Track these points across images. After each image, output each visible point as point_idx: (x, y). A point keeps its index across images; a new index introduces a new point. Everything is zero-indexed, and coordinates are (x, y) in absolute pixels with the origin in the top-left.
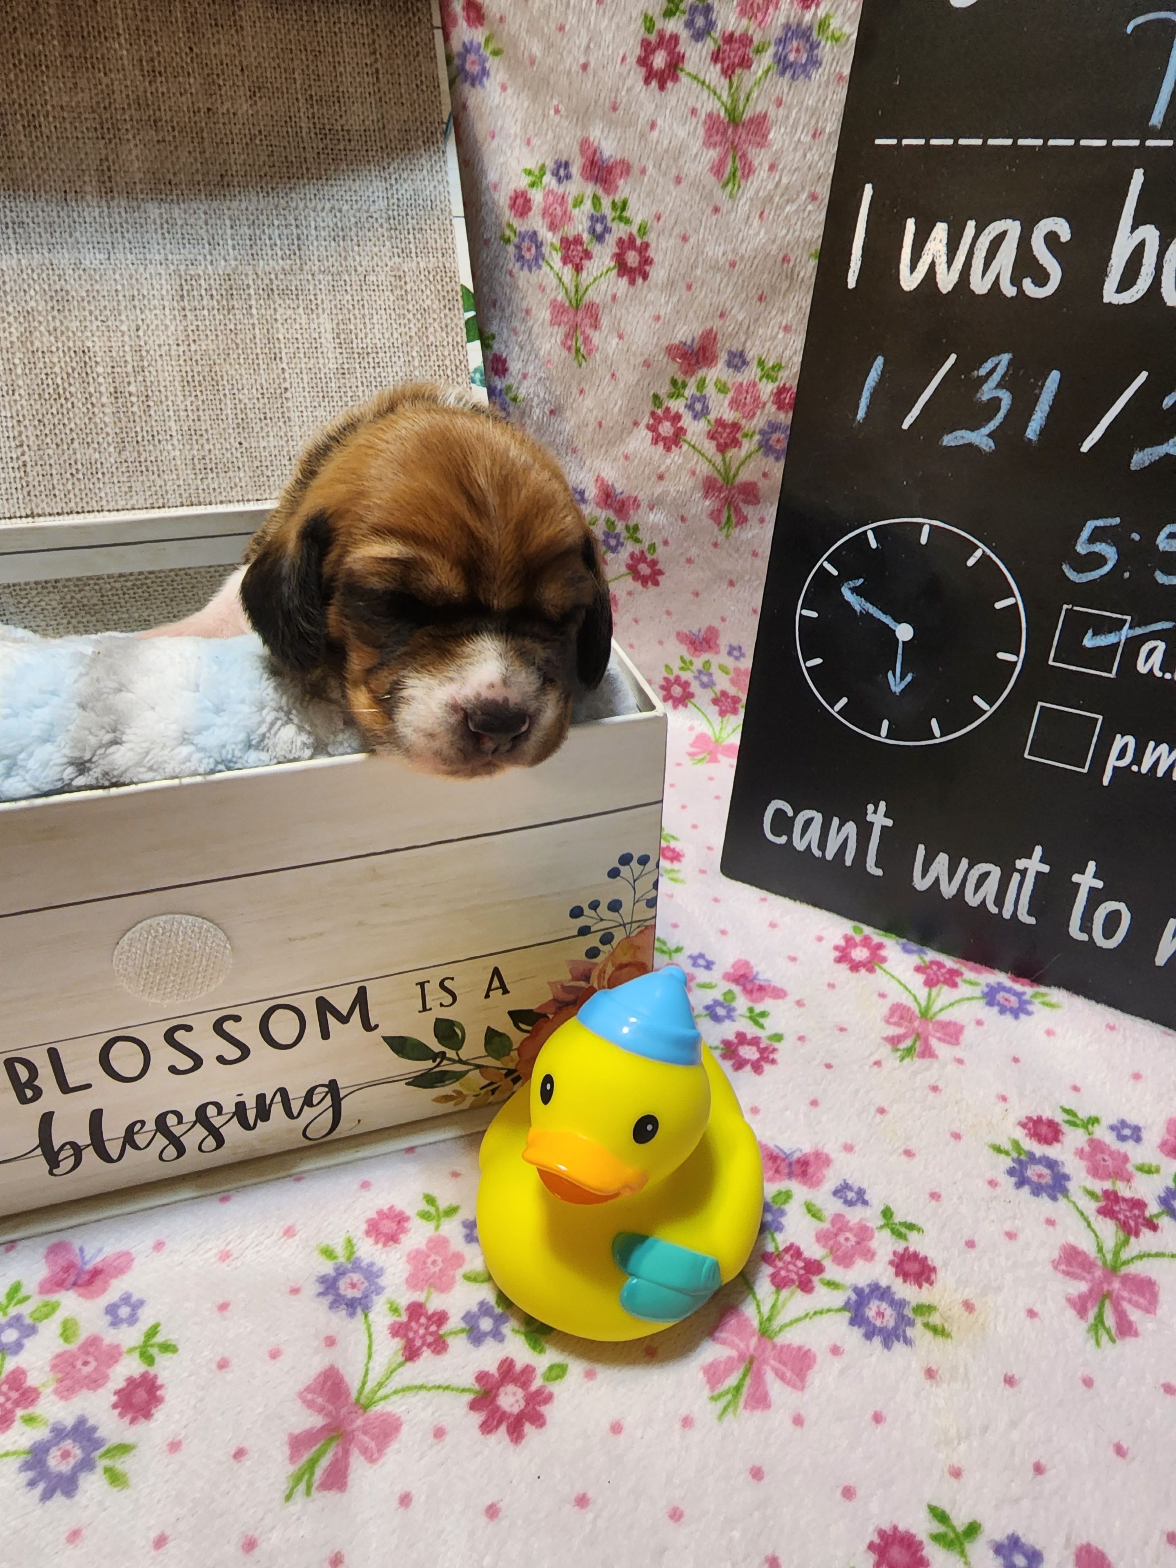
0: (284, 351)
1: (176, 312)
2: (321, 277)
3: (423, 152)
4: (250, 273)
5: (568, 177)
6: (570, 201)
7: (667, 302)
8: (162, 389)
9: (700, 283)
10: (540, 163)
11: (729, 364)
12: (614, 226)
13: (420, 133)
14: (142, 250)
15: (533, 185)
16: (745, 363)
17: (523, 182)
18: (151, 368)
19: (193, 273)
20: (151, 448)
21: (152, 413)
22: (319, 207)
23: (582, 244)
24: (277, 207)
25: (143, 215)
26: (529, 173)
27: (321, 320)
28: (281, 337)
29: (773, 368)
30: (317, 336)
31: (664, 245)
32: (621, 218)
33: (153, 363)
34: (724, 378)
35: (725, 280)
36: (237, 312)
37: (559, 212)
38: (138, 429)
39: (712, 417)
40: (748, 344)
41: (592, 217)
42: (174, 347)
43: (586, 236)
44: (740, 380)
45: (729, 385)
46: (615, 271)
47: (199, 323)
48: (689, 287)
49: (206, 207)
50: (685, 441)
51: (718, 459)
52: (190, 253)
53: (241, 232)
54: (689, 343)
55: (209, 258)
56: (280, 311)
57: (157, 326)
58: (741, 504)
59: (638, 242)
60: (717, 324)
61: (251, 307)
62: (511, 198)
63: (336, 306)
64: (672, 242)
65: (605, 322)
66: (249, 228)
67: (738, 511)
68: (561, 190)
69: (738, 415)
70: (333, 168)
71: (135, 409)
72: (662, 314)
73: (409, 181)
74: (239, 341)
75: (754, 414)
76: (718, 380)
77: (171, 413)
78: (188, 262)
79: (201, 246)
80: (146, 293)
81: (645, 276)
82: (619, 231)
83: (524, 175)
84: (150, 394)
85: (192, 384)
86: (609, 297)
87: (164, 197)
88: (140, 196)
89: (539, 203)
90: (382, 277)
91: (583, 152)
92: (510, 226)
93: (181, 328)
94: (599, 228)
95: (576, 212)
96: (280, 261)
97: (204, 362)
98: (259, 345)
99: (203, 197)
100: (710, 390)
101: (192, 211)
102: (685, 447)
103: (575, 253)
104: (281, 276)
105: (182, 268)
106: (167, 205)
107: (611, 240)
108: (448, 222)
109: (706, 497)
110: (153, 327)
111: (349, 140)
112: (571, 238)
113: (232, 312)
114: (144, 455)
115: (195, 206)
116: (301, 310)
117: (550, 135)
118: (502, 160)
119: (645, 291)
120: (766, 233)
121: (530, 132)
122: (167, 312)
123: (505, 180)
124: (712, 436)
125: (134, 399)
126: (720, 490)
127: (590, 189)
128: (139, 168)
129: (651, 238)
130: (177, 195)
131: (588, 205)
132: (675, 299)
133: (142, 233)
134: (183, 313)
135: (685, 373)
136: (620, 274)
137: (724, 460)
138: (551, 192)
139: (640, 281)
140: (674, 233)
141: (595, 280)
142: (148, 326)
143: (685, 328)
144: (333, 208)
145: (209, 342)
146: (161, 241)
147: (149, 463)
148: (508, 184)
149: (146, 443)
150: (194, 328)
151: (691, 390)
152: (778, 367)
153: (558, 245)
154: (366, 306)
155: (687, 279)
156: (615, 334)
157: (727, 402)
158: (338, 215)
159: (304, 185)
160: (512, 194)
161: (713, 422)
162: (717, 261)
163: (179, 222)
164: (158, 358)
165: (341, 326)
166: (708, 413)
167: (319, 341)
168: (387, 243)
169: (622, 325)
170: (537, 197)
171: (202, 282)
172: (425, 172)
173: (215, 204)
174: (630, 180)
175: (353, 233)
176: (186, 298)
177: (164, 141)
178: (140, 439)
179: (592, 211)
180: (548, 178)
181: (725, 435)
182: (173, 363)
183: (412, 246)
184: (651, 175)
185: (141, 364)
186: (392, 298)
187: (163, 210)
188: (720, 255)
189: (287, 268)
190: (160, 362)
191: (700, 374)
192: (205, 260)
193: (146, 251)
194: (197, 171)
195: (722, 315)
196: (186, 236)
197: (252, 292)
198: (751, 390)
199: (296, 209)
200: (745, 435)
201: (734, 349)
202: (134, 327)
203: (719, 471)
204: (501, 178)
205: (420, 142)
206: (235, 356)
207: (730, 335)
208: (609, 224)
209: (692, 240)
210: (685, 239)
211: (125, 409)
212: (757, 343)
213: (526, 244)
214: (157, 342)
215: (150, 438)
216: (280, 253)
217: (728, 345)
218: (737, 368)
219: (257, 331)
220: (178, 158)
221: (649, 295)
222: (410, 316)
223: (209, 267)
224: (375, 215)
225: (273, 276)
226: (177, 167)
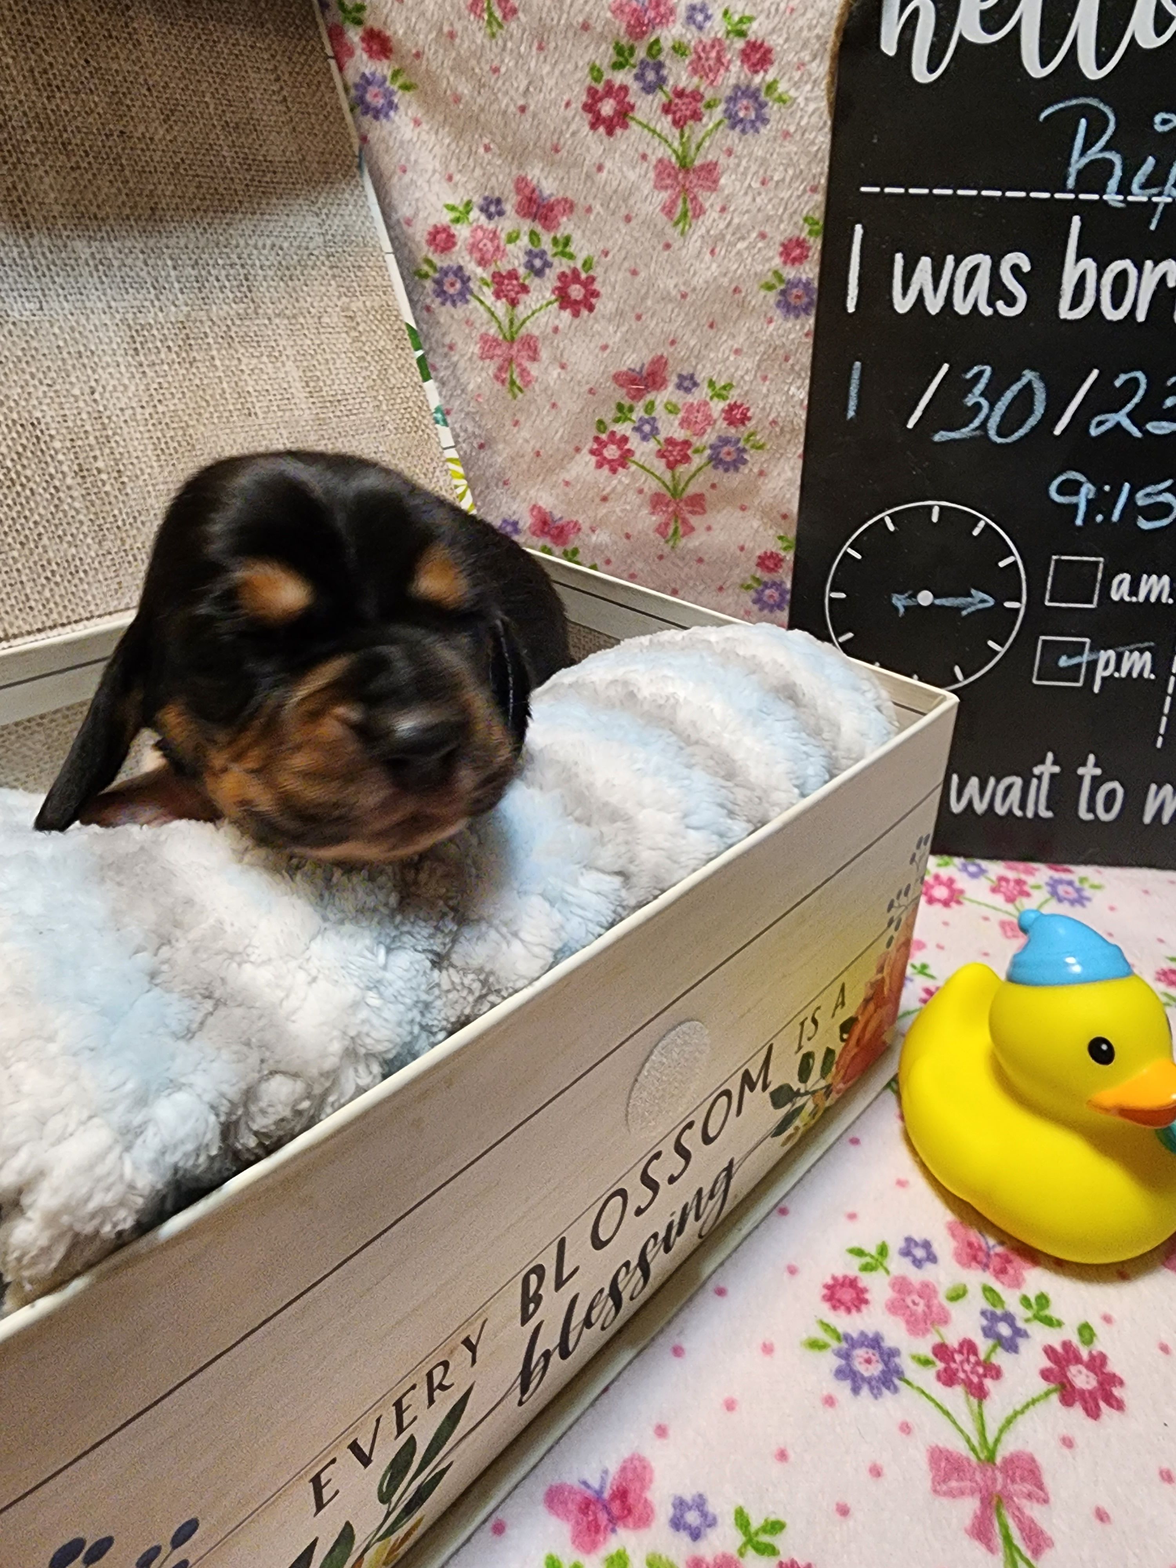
0: (258, 405)
1: (133, 370)
2: (277, 321)
3: (344, 186)
4: (204, 318)
5: (501, 213)
6: (503, 236)
7: (615, 332)
8: (135, 461)
9: (650, 314)
10: (466, 199)
11: (679, 386)
12: (556, 261)
13: (338, 167)
14: (79, 296)
15: (457, 220)
16: (695, 384)
17: (446, 217)
18: (117, 438)
19: (143, 322)
20: (135, 532)
21: (129, 491)
22: (260, 244)
23: (517, 278)
24: (217, 245)
25: (73, 255)
26: (452, 208)
27: (287, 369)
28: (251, 390)
29: (724, 388)
30: (285, 385)
31: (613, 279)
32: (563, 254)
33: (119, 431)
34: (674, 400)
35: (676, 311)
36: (199, 364)
37: (490, 247)
38: (116, 512)
39: (662, 437)
40: (700, 367)
41: (529, 253)
42: (139, 410)
43: (522, 271)
44: (691, 401)
45: (680, 406)
46: (556, 305)
47: (161, 380)
48: (639, 317)
49: (142, 245)
50: (634, 462)
51: (667, 476)
52: (135, 299)
53: (186, 273)
54: (638, 369)
55: (156, 303)
56: (245, 360)
57: (114, 386)
58: (688, 516)
59: (583, 276)
60: (665, 351)
61: (213, 358)
62: (430, 233)
63: (298, 352)
64: (620, 276)
65: (544, 354)
66: (193, 269)
67: (685, 521)
68: (491, 226)
69: (689, 433)
70: (264, 202)
71: (108, 488)
72: (611, 343)
73: (338, 217)
74: (208, 398)
75: (705, 431)
76: (668, 403)
77: (150, 488)
78: (135, 310)
79: (144, 291)
80: (93, 348)
81: (591, 308)
82: (561, 265)
83: (445, 211)
84: (122, 468)
85: (167, 451)
86: (549, 330)
87: (92, 234)
88: (65, 233)
89: (466, 239)
90: (335, 319)
91: (518, 190)
92: (428, 262)
93: (142, 387)
94: (538, 263)
95: (510, 247)
96: (234, 305)
97: (175, 425)
98: (231, 401)
99: (137, 234)
100: (659, 411)
101: (127, 251)
102: (633, 467)
103: (509, 287)
104: (238, 322)
105: (130, 316)
106: (97, 243)
107: (551, 275)
108: (380, 259)
109: (653, 513)
110: (110, 388)
111: (275, 172)
112: (504, 273)
113: (195, 364)
114: (129, 542)
115: (128, 244)
116: (265, 359)
117: (478, 172)
118: (418, 195)
119: (590, 323)
120: (719, 266)
121: (452, 168)
122: (123, 369)
123: (422, 215)
124: (661, 454)
125: (104, 476)
126: (667, 505)
127: (526, 225)
128: (56, 199)
129: (597, 271)
130: (107, 232)
131: (524, 241)
132: (624, 329)
133: (75, 277)
134: (141, 370)
135: (633, 398)
136: (562, 307)
137: (673, 477)
138: (481, 227)
139: (585, 313)
140: (623, 269)
141: (533, 314)
142: (104, 387)
143: (634, 356)
144: (274, 245)
145: (176, 401)
146: (99, 286)
147: (136, 551)
148: (426, 219)
149: (128, 527)
150: (156, 386)
151: (639, 413)
152: (728, 387)
153: (489, 280)
154: (328, 350)
155: (638, 311)
156: (557, 365)
157: (677, 423)
158: (280, 252)
159: (240, 221)
160: (431, 229)
161: (662, 441)
162: (669, 293)
163: (116, 263)
164: (123, 425)
165: (309, 374)
166: (658, 433)
167: (290, 391)
168: (333, 282)
169: (565, 356)
170: (462, 232)
171: (155, 332)
172: (350, 207)
173: (151, 243)
174: (574, 217)
175: (298, 272)
176: (141, 352)
177: (79, 168)
178: (120, 523)
179: (530, 247)
180: (475, 214)
181: (675, 453)
182: (142, 429)
183: (355, 284)
184: (598, 213)
185: (104, 433)
186: (349, 340)
187: (94, 249)
188: (672, 286)
189: (241, 311)
190: (126, 430)
191: (649, 397)
192: (154, 306)
193: (84, 298)
194: (123, 203)
195: (673, 343)
196: (127, 280)
197: (211, 340)
198: (702, 409)
199: (237, 247)
200: (697, 451)
201: (684, 373)
202: (87, 390)
203: (667, 487)
204: (416, 214)
205: (340, 176)
206: (208, 415)
207: (682, 360)
208: (549, 258)
209: (643, 274)
210: (634, 273)
211: (96, 490)
212: (708, 365)
213: (447, 281)
214: (119, 406)
215: (131, 520)
216: (231, 296)
217: (679, 369)
218: (688, 390)
219: (225, 385)
220: (99, 189)
221: (596, 326)
222: (369, 358)
223: (160, 314)
224: (315, 252)
225: (229, 323)
226: (100, 199)
